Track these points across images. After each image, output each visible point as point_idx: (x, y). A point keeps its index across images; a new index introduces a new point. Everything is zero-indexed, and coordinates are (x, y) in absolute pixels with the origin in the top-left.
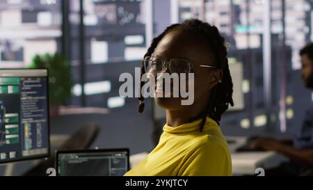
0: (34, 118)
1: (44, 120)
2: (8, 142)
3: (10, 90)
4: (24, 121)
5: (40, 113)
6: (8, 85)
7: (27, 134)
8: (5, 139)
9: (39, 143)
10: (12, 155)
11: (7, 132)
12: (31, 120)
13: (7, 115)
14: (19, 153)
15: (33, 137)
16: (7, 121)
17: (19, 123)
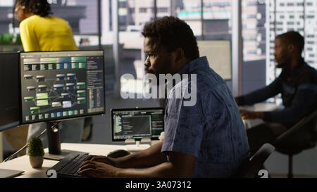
0: (96, 86)
1: (101, 87)
2: (79, 103)
3: (80, 66)
4: (89, 88)
5: (99, 82)
6: (78, 63)
7: (91, 97)
8: (77, 101)
9: (98, 104)
10: (81, 112)
11: (78, 95)
12: (93, 87)
13: (78, 84)
14: (86, 111)
15: (95, 99)
16: (78, 87)
17: (86, 89)
